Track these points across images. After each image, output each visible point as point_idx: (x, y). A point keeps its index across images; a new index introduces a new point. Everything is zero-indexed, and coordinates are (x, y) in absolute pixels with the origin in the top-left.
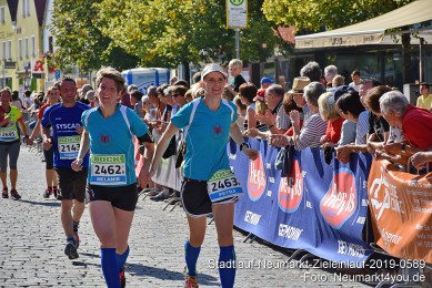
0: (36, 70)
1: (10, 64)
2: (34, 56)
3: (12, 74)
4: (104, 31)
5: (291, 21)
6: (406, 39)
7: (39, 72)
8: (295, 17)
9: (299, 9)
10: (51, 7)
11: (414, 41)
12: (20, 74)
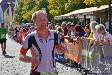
1: (8, 23)
2: (12, 21)
3: (8, 25)
4: (23, 17)
5: (54, 14)
6: (75, 17)
7: (13, 24)
8: (55, 14)
9: (56, 12)
10: (14, 13)
11: (76, 18)
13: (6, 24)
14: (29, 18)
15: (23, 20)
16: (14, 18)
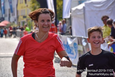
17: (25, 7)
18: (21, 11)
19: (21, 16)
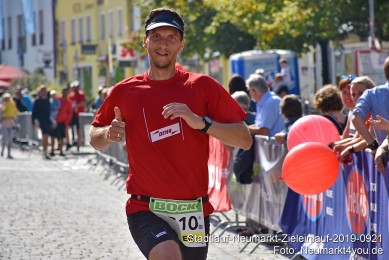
0: (124, 55)
1: (89, 48)
2: (120, 35)
3: (91, 61)
7: (128, 58)
12: (102, 61)
13: (76, 59)
14: (262, 7)
15: (211, 29)
16: (137, 12)
17: (89, 7)
18: (73, 21)
19: (73, 44)
